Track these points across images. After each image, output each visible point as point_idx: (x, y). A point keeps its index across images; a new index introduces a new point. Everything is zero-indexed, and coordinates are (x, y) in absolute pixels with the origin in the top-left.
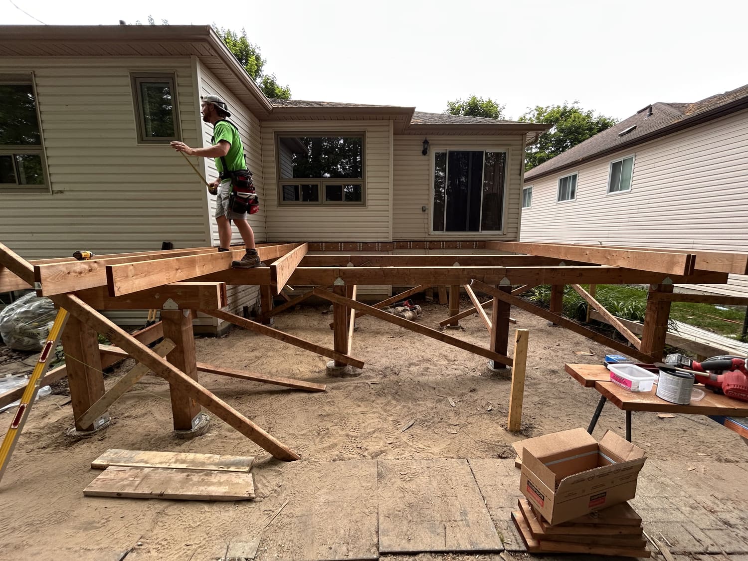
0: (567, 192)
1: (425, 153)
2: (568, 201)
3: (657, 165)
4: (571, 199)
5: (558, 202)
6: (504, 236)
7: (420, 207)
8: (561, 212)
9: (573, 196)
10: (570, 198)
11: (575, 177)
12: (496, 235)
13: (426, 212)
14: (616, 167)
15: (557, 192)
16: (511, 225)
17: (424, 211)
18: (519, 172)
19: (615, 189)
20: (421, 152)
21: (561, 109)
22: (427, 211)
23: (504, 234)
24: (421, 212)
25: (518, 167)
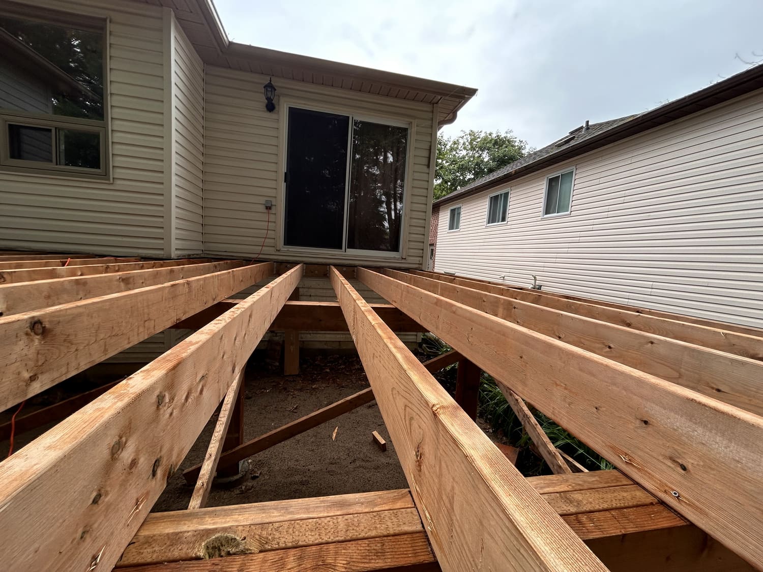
0: (498, 213)
1: (271, 107)
2: (498, 223)
3: (602, 180)
4: (502, 221)
5: (488, 225)
6: (403, 261)
7: (262, 200)
8: (491, 236)
9: (503, 220)
10: (500, 220)
11: (506, 195)
12: (390, 258)
13: (273, 211)
14: (552, 183)
15: (486, 213)
16: (413, 245)
17: (268, 208)
18: (425, 161)
19: (551, 211)
20: (265, 105)
21: (494, 136)
22: (273, 208)
23: (402, 258)
24: (262, 208)
25: (426, 154)
